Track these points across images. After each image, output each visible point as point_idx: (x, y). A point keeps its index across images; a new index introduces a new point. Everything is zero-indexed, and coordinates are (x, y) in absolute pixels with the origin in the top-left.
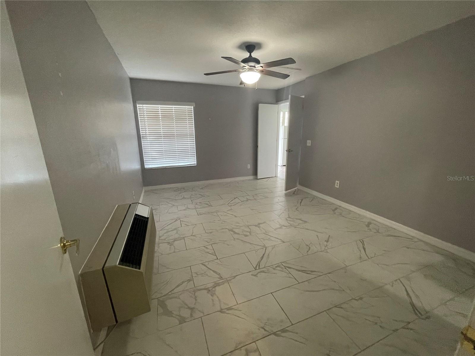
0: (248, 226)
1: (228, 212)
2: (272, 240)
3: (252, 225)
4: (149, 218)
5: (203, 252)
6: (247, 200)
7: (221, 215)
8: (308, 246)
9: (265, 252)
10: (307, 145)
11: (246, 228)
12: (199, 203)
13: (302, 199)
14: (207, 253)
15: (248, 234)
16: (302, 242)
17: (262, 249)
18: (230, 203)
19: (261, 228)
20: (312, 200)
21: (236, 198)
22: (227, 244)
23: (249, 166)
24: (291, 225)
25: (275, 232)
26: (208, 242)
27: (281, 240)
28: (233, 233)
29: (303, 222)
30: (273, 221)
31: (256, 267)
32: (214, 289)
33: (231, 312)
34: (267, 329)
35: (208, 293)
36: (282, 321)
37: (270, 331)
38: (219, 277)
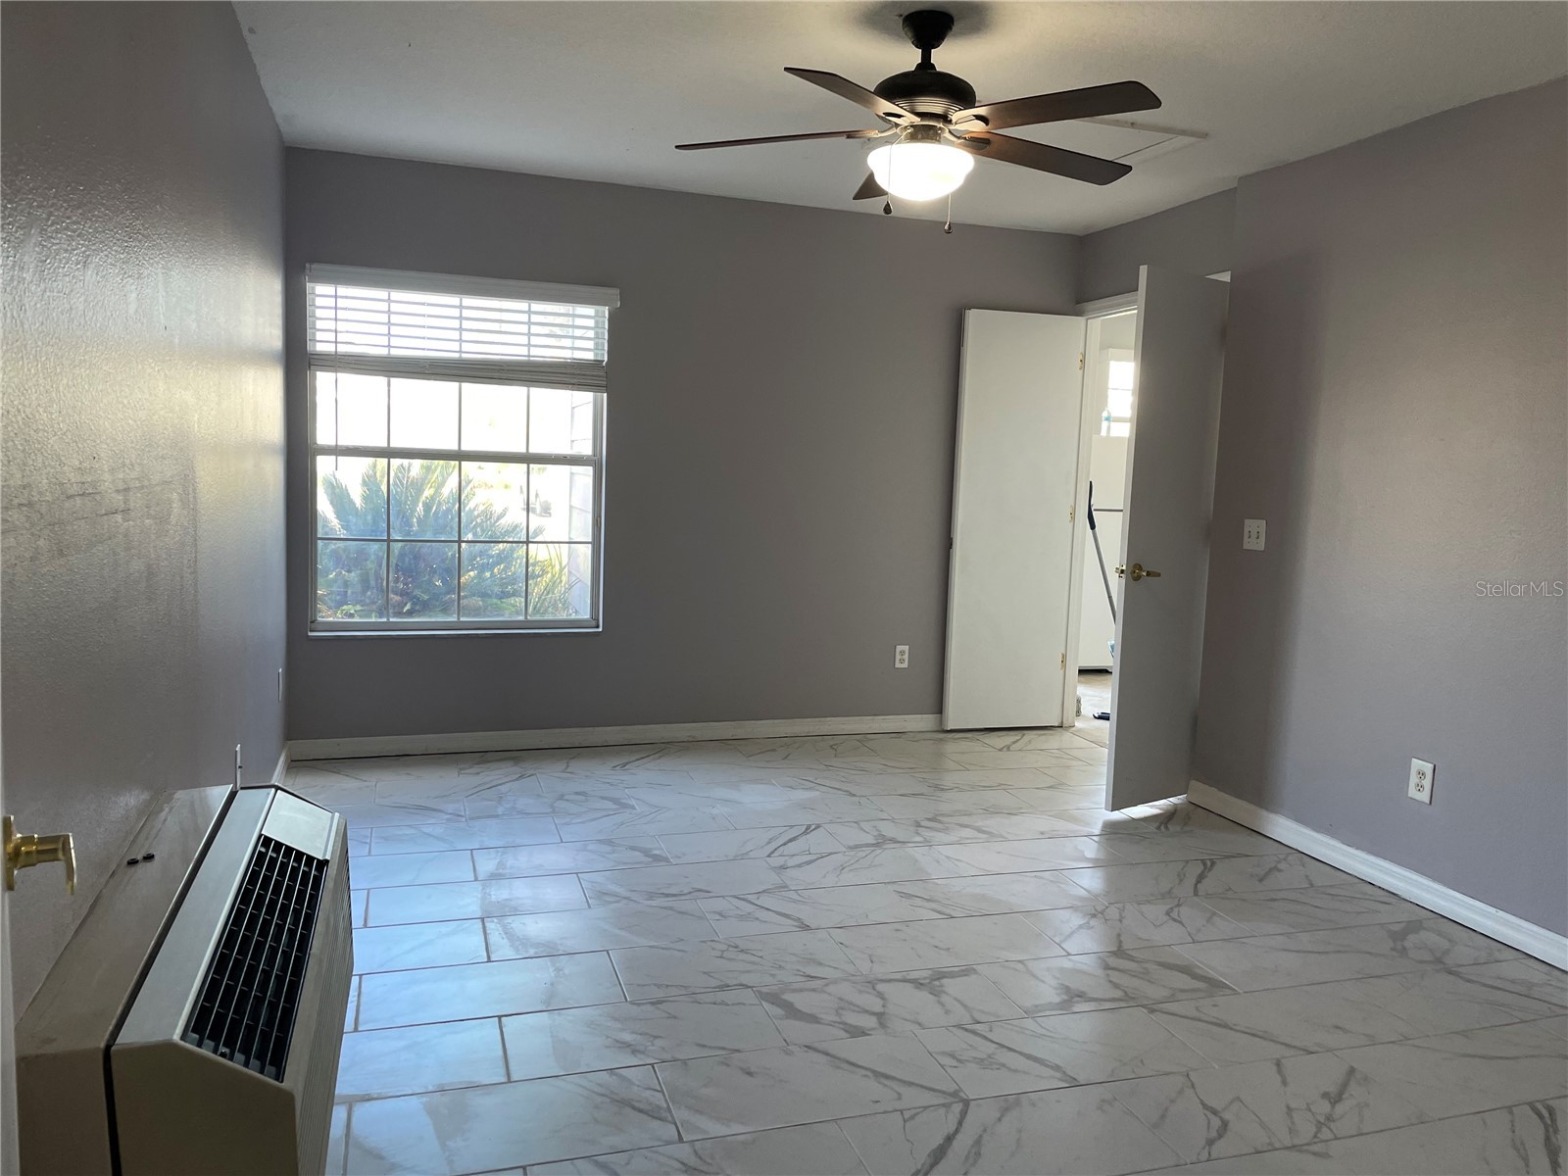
0: (872, 984)
1: (764, 900)
2: (1004, 1065)
3: (898, 976)
4: (327, 861)
5: (600, 1099)
6: (881, 841)
7: (720, 914)
8: (1215, 1112)
9: (960, 1123)
10: (1246, 546)
11: (861, 992)
12: (600, 841)
13: (1209, 863)
14: (623, 1104)
15: (870, 1022)
16: (1181, 1092)
17: (942, 1111)
18: (776, 854)
19: (944, 998)
20: (1271, 870)
21: (818, 827)
22: (742, 1069)
23: (902, 657)
24: (1129, 999)
25: (1029, 1024)
26: (635, 1052)
27: (1057, 1068)
28: (779, 1011)
29: (1201, 985)
30: (1019, 966)
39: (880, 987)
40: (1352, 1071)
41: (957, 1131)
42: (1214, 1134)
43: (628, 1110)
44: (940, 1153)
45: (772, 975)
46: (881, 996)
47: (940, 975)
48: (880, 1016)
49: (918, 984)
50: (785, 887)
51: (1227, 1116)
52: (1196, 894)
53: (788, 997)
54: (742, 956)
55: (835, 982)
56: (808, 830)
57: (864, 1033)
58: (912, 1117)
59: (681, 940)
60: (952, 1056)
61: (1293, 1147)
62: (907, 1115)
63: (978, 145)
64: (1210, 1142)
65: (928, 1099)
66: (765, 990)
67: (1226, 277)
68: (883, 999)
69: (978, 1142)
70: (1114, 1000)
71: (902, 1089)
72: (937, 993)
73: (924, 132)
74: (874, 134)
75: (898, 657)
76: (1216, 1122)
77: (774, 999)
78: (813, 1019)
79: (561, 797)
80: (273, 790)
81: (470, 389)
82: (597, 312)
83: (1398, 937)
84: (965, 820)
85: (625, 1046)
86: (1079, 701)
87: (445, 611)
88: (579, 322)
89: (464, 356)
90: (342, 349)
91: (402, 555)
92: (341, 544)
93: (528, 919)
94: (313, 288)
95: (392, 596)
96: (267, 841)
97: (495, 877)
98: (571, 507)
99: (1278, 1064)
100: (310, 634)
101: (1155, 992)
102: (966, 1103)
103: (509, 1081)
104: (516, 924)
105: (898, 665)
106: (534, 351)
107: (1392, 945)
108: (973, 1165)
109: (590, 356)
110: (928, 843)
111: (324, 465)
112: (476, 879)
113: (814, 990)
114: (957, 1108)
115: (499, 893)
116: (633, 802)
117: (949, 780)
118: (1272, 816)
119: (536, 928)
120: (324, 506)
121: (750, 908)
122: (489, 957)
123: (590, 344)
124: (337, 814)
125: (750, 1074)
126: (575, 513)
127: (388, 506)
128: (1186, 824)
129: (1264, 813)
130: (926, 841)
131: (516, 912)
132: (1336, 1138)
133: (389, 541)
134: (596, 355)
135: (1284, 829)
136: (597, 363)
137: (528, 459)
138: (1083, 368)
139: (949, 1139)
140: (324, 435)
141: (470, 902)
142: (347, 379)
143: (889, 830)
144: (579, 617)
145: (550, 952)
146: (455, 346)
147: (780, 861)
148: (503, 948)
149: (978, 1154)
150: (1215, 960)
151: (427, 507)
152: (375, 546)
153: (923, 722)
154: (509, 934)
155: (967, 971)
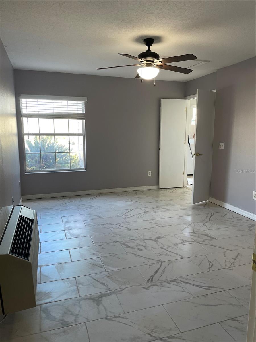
0: (143, 240)
1: (122, 225)
2: (169, 255)
3: (149, 239)
4: (33, 220)
5: (90, 264)
6: (145, 212)
7: (113, 228)
8: (211, 262)
9: (161, 266)
10: (220, 148)
11: (141, 242)
12: (88, 214)
13: (213, 214)
14: (94, 265)
15: (143, 248)
16: (205, 258)
17: (157, 264)
18: (124, 215)
19: (158, 243)
20: (225, 215)
21: (133, 209)
22: (117, 257)
23: (150, 173)
24: (195, 241)
25: (175, 247)
26: (96, 255)
27: (180, 255)
28: (125, 246)
29: (210, 238)
30: (173, 236)
31: (148, 281)
32: (100, 299)
33: (118, 319)
34: (153, 335)
35: (93, 302)
36: (170, 330)
37: (156, 337)
38: (106, 288)
39: (145, 241)
40: (239, 254)
41: (160, 268)
42: (210, 266)
44: (156, 272)
45: (123, 239)
46: (145, 242)
47: (157, 238)
48: (145, 246)
49: (153, 240)
50: (126, 222)
51: (213, 263)
52: (210, 220)
53: (126, 243)
54: (117, 236)
55: (136, 240)
56: (131, 210)
57: (142, 250)
58: (151, 265)
59: (105, 233)
60: (159, 253)
61: (226, 268)
62: (150, 265)
63: (160, 67)
64: (210, 268)
65: (154, 262)
66: (122, 242)
67: (215, 91)
68: (146, 243)
69: (164, 269)
70: (192, 242)
71: (149, 260)
72: (156, 241)
73: (149, 65)
74: (139, 65)
75: (149, 174)
76: (211, 264)
77: (124, 244)
78: (132, 248)
79: (79, 205)
80: (21, 206)
81: (56, 120)
82: (82, 102)
83: (250, 227)
84: (163, 207)
85: (94, 254)
86: (187, 181)
87: (53, 167)
88: (78, 105)
89: (54, 113)
90: (28, 113)
91: (44, 156)
92: (30, 154)
93: (73, 230)
94: (21, 100)
95: (42, 164)
96: (21, 216)
97: (67, 222)
98: (79, 144)
99: (224, 253)
100: (25, 173)
101: (200, 240)
102: (162, 262)
103: (72, 262)
104: (71, 231)
105: (149, 175)
106: (69, 111)
107: (249, 229)
108: (163, 274)
109: (81, 112)
110: (155, 212)
111: (26, 137)
112: (63, 223)
113: (132, 242)
114: (160, 263)
115: (68, 225)
116: (94, 206)
117: (160, 199)
118: (226, 204)
119: (75, 232)
120: (26, 146)
121: (119, 226)
122: (66, 238)
123: (81, 110)
124: (34, 211)
125: (119, 258)
126: (80, 145)
127: (40, 146)
128: (208, 206)
129: (224, 203)
130: (155, 211)
131: (71, 229)
132: (235, 266)
133: (41, 153)
134: (82, 112)
135: (228, 206)
136: (83, 114)
137: (69, 135)
138: (186, 111)
139: (158, 269)
140: (25, 131)
141: (62, 228)
142: (30, 119)
143: (147, 210)
144: (81, 168)
145: (79, 237)
146: (52, 111)
147: (125, 217)
148: (69, 236)
149: (164, 272)
150: (213, 233)
151: (48, 145)
152: (37, 155)
153: (154, 187)
154: (70, 233)
155: (163, 237)
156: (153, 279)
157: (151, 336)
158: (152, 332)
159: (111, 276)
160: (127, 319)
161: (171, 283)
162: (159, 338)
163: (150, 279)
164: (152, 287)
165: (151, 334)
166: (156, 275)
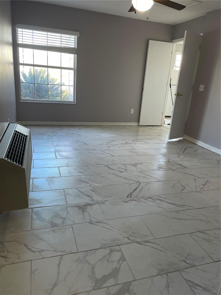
0: (124, 165)
1: (105, 151)
2: (147, 178)
3: (129, 164)
4: (27, 136)
5: (76, 180)
6: (127, 143)
7: (98, 153)
8: (183, 186)
9: (139, 186)
10: (200, 90)
11: (123, 166)
12: (76, 141)
13: (186, 149)
14: (80, 181)
15: (124, 170)
16: (177, 183)
17: (136, 184)
18: (108, 144)
19: (137, 167)
20: (197, 150)
21: (115, 140)
22: (101, 176)
24: (170, 169)
25: (152, 172)
26: (83, 173)
27: (156, 178)
28: (108, 168)
29: (183, 167)
30: (150, 163)
31: (128, 197)
32: (85, 207)
33: (100, 224)
34: (131, 238)
35: (79, 209)
36: (146, 235)
37: (134, 240)
38: (90, 199)
39: (126, 165)
40: (208, 181)
41: (138, 187)
43: (81, 182)
44: (135, 190)
45: (107, 163)
46: (126, 167)
47: (136, 164)
48: (125, 169)
49: (132, 165)
50: (109, 150)
51: (185, 187)
52: (183, 153)
53: (109, 166)
54: (102, 160)
55: (118, 164)
56: (113, 141)
57: (123, 172)
58: (130, 185)
59: (91, 157)
60: (138, 176)
61: (196, 192)
62: (130, 184)
64: (182, 190)
65: (134, 182)
66: (105, 165)
67: (202, 34)
69: (142, 188)
70: (166, 169)
71: (129, 181)
72: (136, 167)
75: (132, 111)
76: (183, 188)
77: (107, 166)
78: (114, 170)
79: (68, 133)
80: (16, 124)
81: (50, 52)
82: (75, 37)
84: (143, 140)
85: (81, 172)
86: (165, 121)
87: (46, 98)
88: (71, 39)
89: (48, 45)
90: (24, 43)
91: (37, 86)
92: (25, 84)
93: (63, 152)
94: (18, 29)
95: (35, 96)
96: (16, 131)
97: (56, 146)
98: (69, 80)
99: (195, 179)
100: (20, 101)
101: (174, 168)
102: (140, 183)
103: (61, 177)
104: (61, 153)
105: (131, 113)
106: (62, 45)
107: (217, 162)
108: (141, 191)
109: (73, 47)
110: (135, 144)
111: (21, 67)
112: (53, 146)
113: (114, 165)
114: (138, 184)
115: (58, 148)
116: (82, 135)
117: (140, 134)
118: (199, 141)
119: (64, 154)
120: (22, 78)
121: (103, 153)
122: (56, 158)
123: (73, 44)
124: (28, 129)
125: (103, 177)
127: (34, 77)
128: (182, 142)
129: (197, 140)
130: (135, 143)
131: (61, 151)
132: (204, 191)
133: (34, 83)
135: (200, 143)
136: (75, 48)
137: (61, 68)
138: (171, 54)
139: (137, 188)
140: (21, 61)
141: (53, 150)
142: (25, 49)
143: (128, 141)
144: (71, 101)
145: (67, 158)
146: (46, 43)
147: (109, 145)
148: (59, 157)
149: (142, 190)
150: (186, 164)
152: (32, 85)
153: (135, 124)
154: (59, 154)
155: (141, 164)
156: (132, 195)
157: (129, 239)
158: (130, 237)
159: (95, 190)
160: (109, 224)
161: (148, 199)
162: (136, 241)
163: (130, 195)
164: (130, 201)
165: (129, 238)
166: (134, 192)
